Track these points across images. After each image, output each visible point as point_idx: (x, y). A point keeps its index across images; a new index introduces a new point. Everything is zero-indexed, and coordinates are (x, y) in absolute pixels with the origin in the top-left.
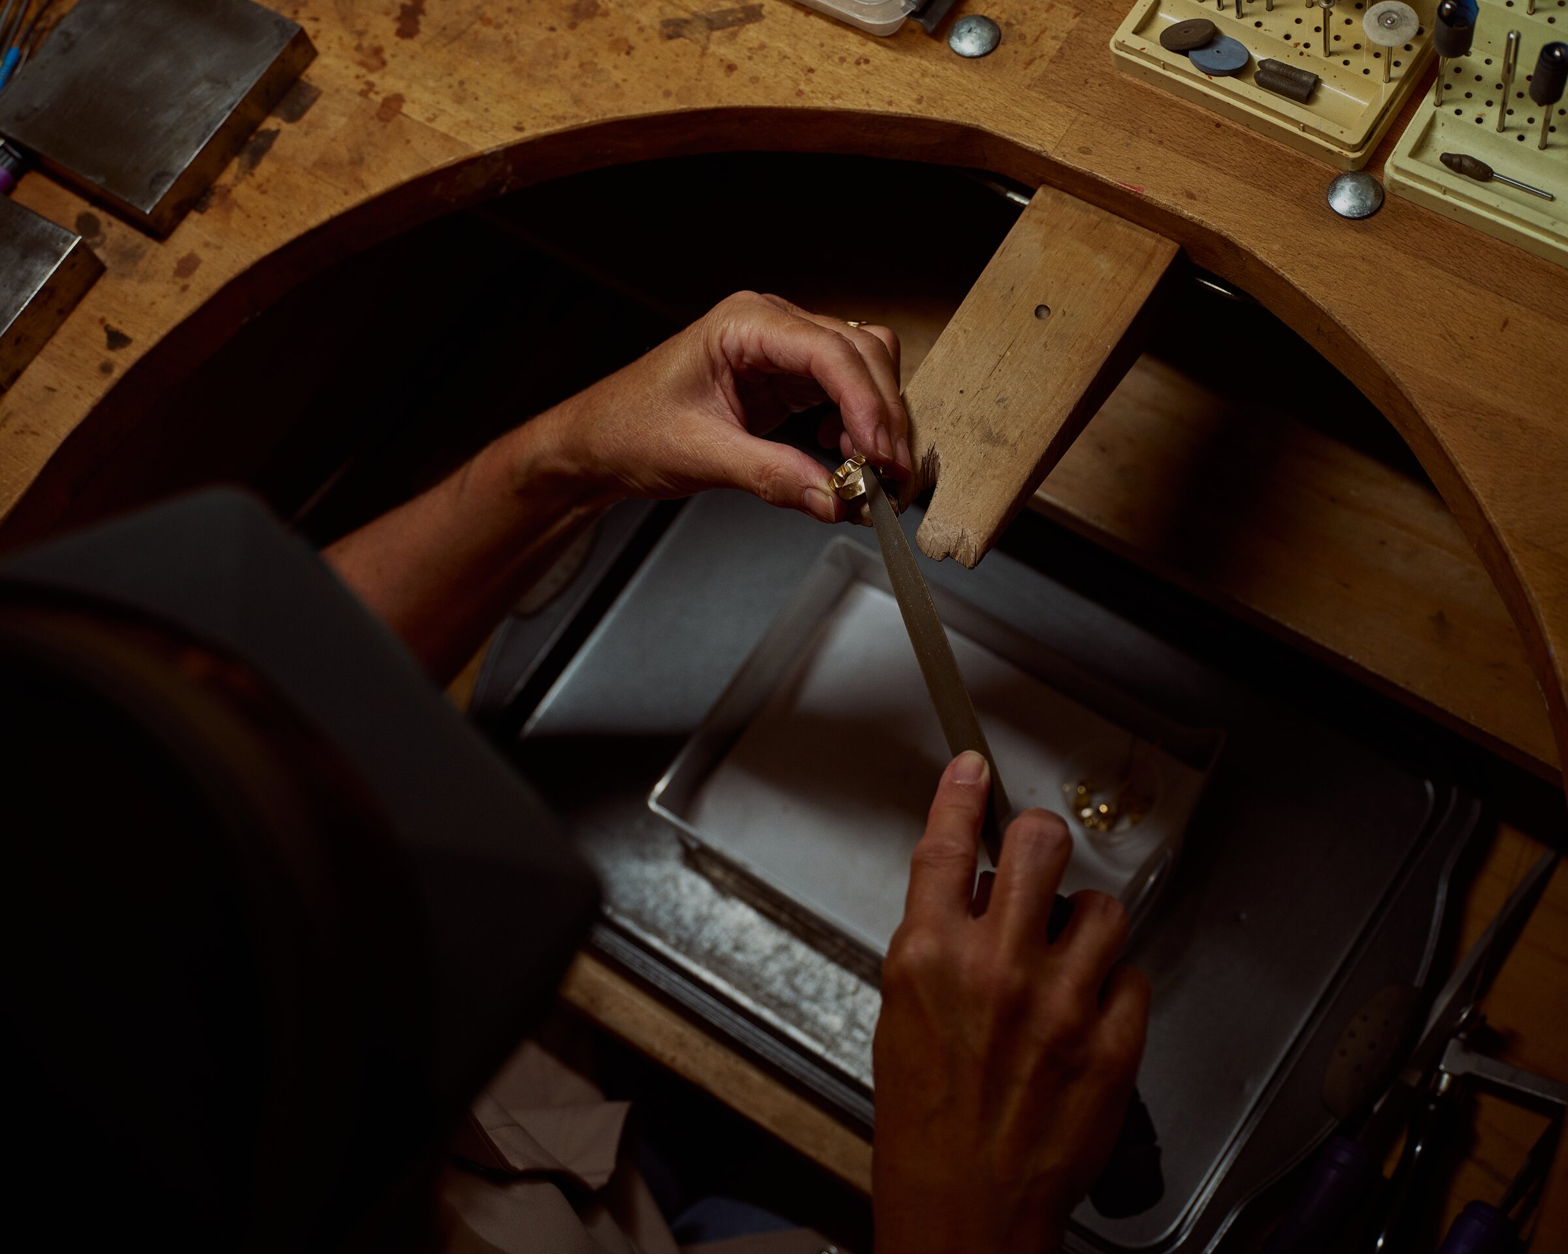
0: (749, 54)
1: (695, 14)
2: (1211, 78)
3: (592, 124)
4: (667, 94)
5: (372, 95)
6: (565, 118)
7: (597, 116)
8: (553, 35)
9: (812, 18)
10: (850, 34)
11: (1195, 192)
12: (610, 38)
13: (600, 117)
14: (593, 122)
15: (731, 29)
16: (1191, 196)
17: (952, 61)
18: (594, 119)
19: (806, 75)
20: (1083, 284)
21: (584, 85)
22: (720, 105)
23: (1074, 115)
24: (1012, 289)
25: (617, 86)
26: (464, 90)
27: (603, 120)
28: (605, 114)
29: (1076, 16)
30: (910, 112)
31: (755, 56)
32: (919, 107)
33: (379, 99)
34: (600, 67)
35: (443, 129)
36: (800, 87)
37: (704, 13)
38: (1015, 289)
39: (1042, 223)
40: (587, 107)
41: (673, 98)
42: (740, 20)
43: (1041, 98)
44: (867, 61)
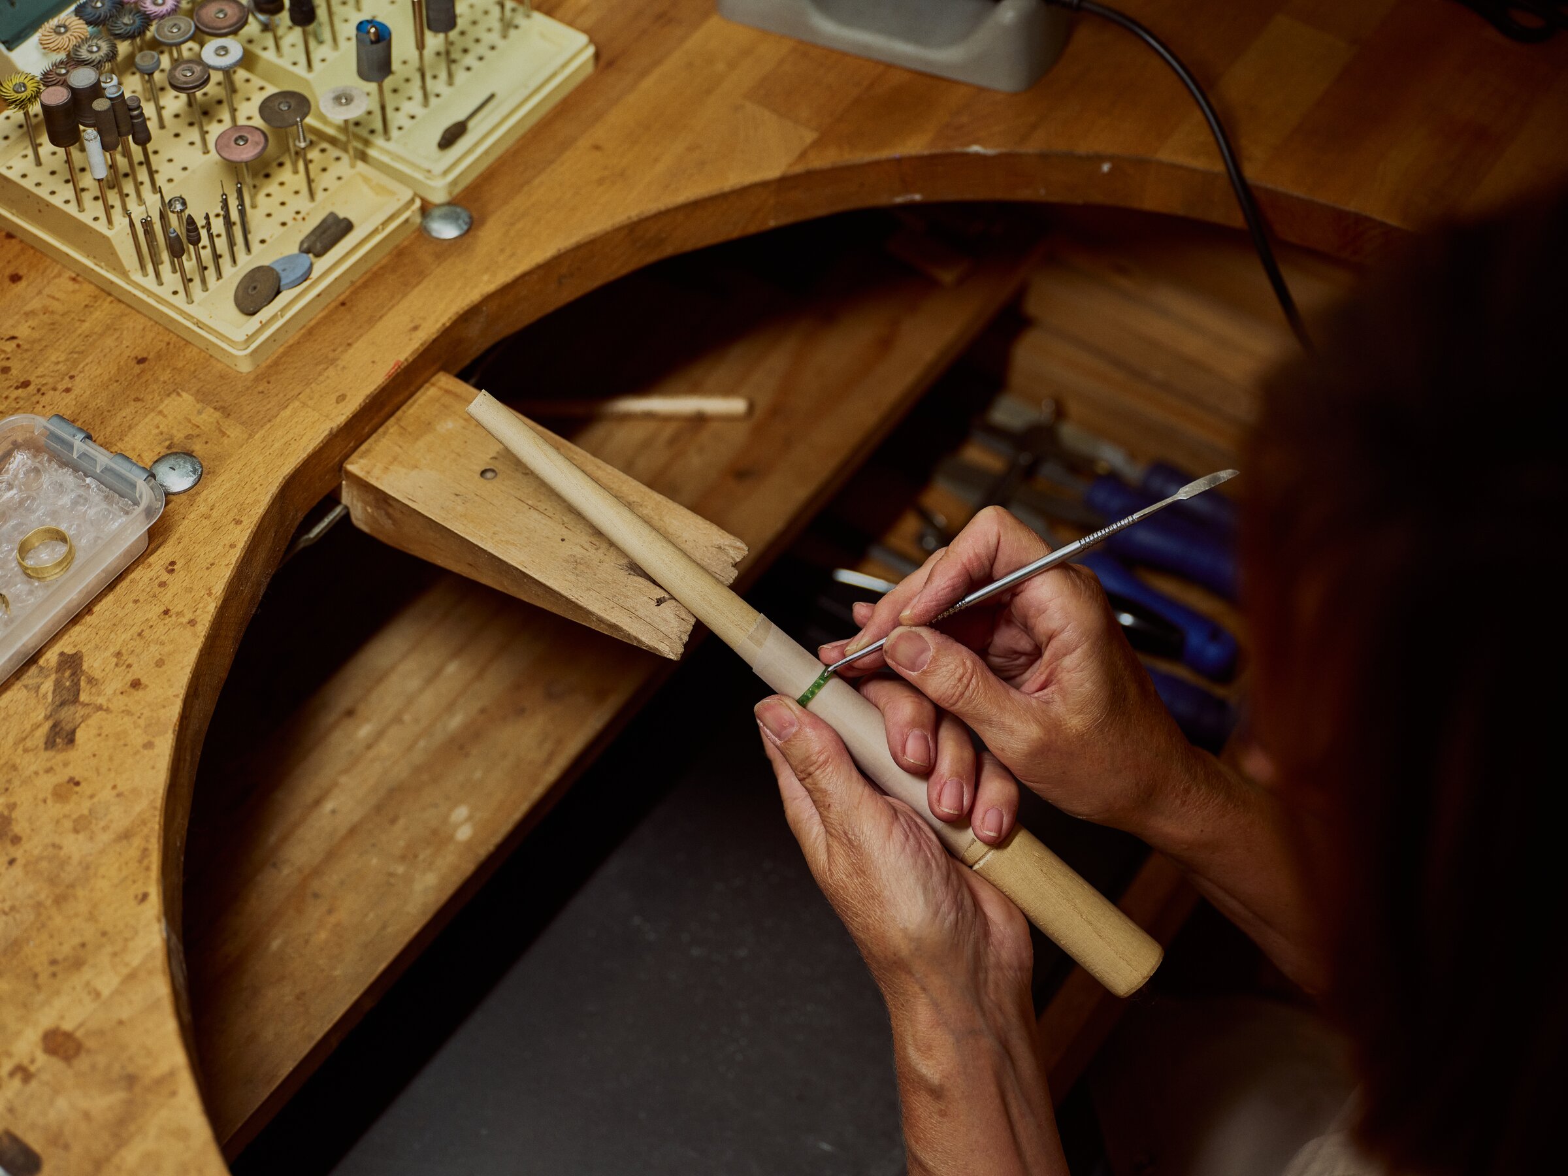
0: (124, 667)
1: (47, 718)
2: (311, 279)
3: (162, 823)
4: (149, 745)
5: (32, 1069)
6: (145, 850)
7: (155, 816)
8: (20, 861)
9: (96, 609)
10: (132, 576)
11: (412, 325)
12: (49, 801)
13: (157, 813)
14: (160, 820)
15: (83, 684)
16: (416, 328)
17: (198, 493)
18: (157, 819)
19: (170, 617)
20: (466, 442)
21: (105, 829)
22: (181, 697)
23: (297, 403)
24: (457, 495)
25: (118, 795)
26: (65, 959)
27: (161, 811)
28: (155, 808)
29: (179, 394)
30: (250, 531)
31: (129, 662)
32: (245, 523)
33: (42, 1058)
34: (86, 812)
35: (115, 981)
36: (184, 623)
37: (49, 709)
38: (458, 493)
39: (387, 468)
40: (139, 826)
41: (157, 741)
42: (73, 674)
43: (269, 427)
44: (173, 563)
